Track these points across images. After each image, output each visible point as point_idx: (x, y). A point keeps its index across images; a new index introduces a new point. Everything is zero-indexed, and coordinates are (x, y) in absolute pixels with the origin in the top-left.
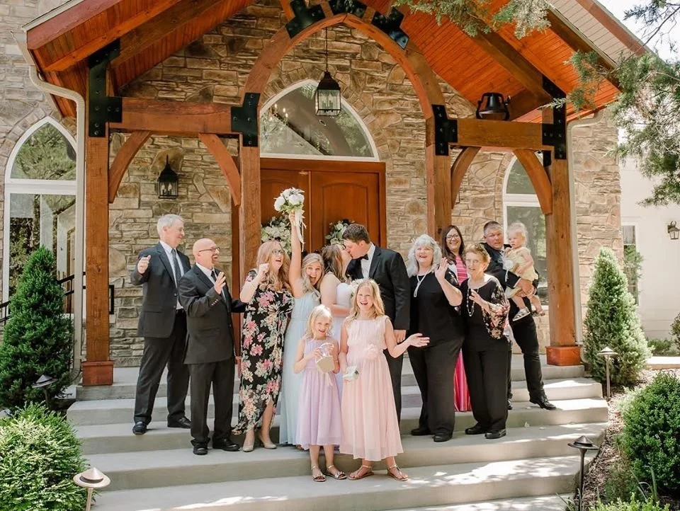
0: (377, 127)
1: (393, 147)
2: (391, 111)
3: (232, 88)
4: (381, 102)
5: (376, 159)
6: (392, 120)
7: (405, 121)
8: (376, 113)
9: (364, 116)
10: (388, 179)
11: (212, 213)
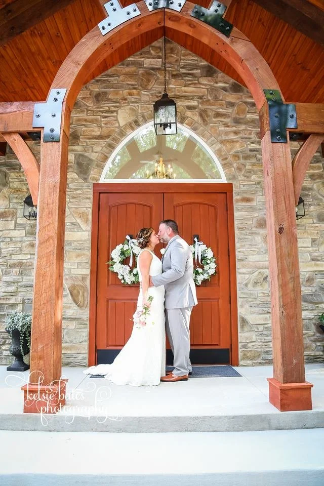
0: (223, 153)
1: (239, 169)
2: (236, 140)
3: (96, 129)
4: (226, 133)
5: (224, 180)
6: (238, 147)
7: (249, 147)
8: (222, 142)
9: (211, 145)
10: (235, 197)
11: (74, 232)
